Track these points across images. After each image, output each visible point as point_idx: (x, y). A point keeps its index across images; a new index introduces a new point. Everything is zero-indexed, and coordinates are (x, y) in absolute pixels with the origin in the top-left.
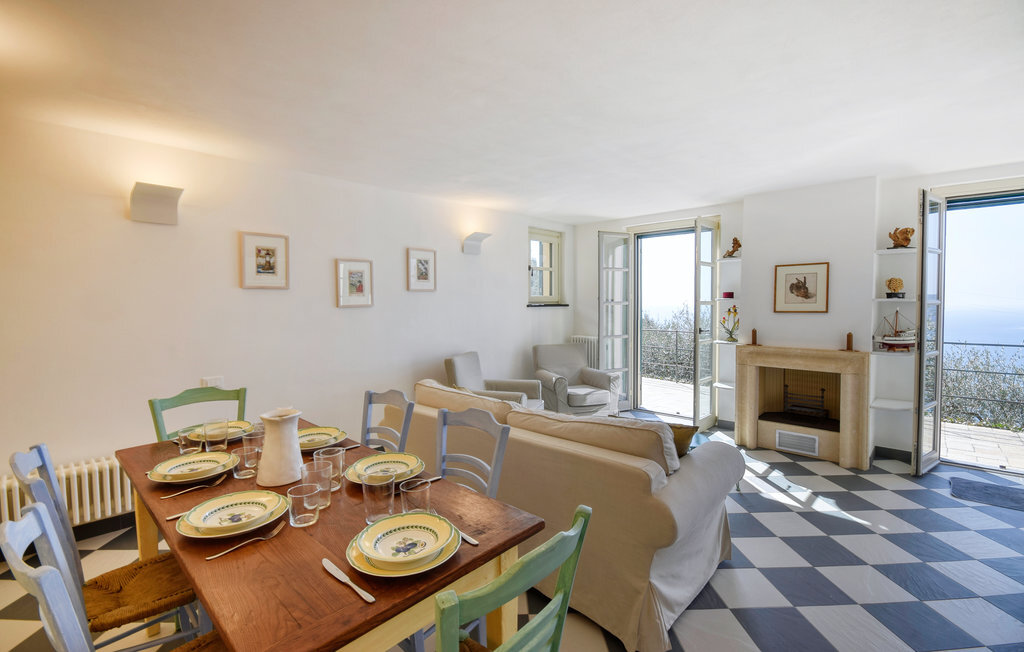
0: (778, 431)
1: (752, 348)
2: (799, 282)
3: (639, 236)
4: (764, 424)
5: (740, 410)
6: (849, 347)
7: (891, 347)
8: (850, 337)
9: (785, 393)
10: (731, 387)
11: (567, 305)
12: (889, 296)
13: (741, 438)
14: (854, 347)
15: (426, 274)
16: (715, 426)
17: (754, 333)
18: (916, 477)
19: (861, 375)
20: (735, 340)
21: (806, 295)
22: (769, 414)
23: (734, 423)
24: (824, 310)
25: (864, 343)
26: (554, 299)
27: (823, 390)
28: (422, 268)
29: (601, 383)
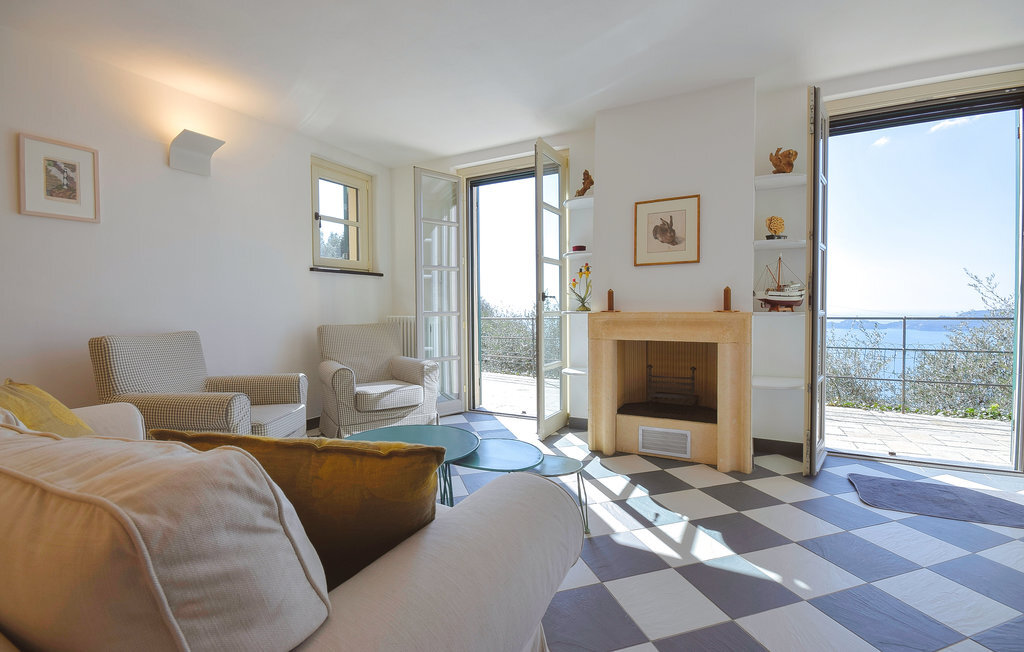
0: (641, 428)
1: (609, 316)
2: (664, 223)
3: (475, 182)
4: (625, 419)
5: (595, 402)
6: (727, 307)
7: (773, 305)
8: (727, 292)
9: (649, 375)
10: (583, 372)
11: (382, 275)
12: (769, 237)
13: (596, 441)
14: (733, 306)
15: (74, 191)
16: (566, 426)
17: (611, 294)
18: (809, 477)
19: (742, 343)
20: (588, 310)
21: (673, 241)
22: (630, 406)
23: (587, 420)
24: (696, 259)
25: (743, 301)
26: (363, 265)
27: (694, 369)
28: (60, 176)
29: (411, 376)
